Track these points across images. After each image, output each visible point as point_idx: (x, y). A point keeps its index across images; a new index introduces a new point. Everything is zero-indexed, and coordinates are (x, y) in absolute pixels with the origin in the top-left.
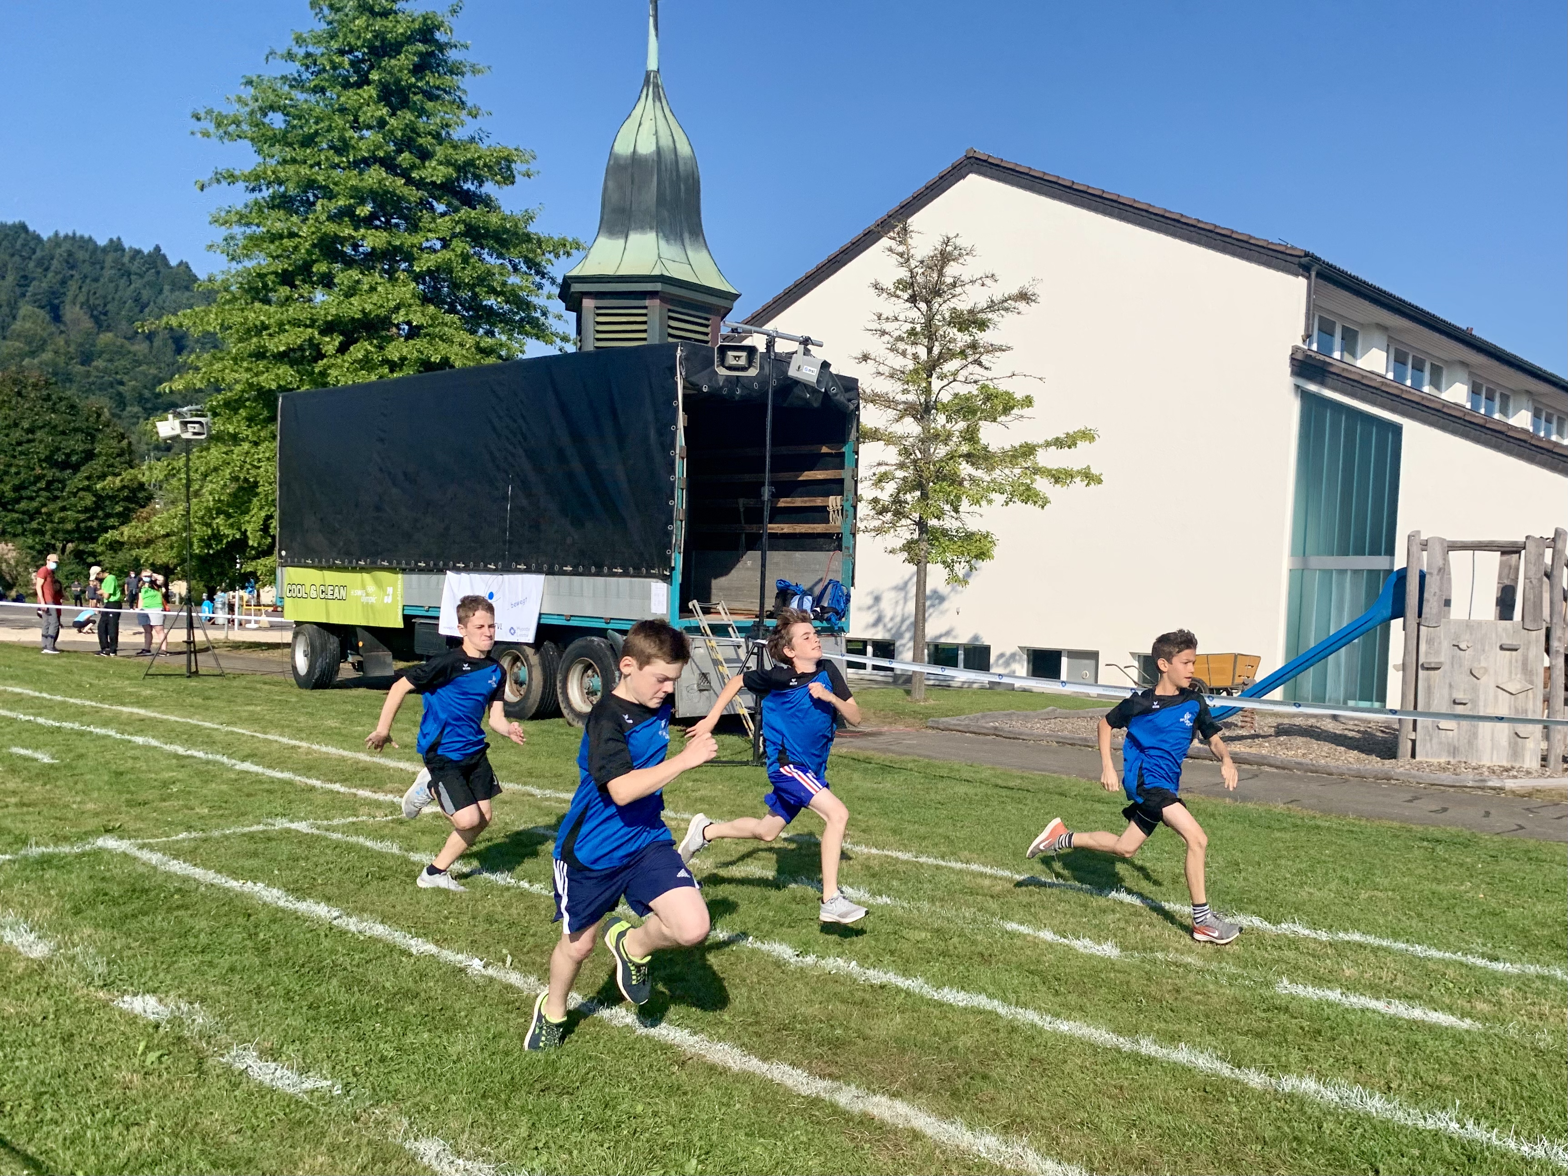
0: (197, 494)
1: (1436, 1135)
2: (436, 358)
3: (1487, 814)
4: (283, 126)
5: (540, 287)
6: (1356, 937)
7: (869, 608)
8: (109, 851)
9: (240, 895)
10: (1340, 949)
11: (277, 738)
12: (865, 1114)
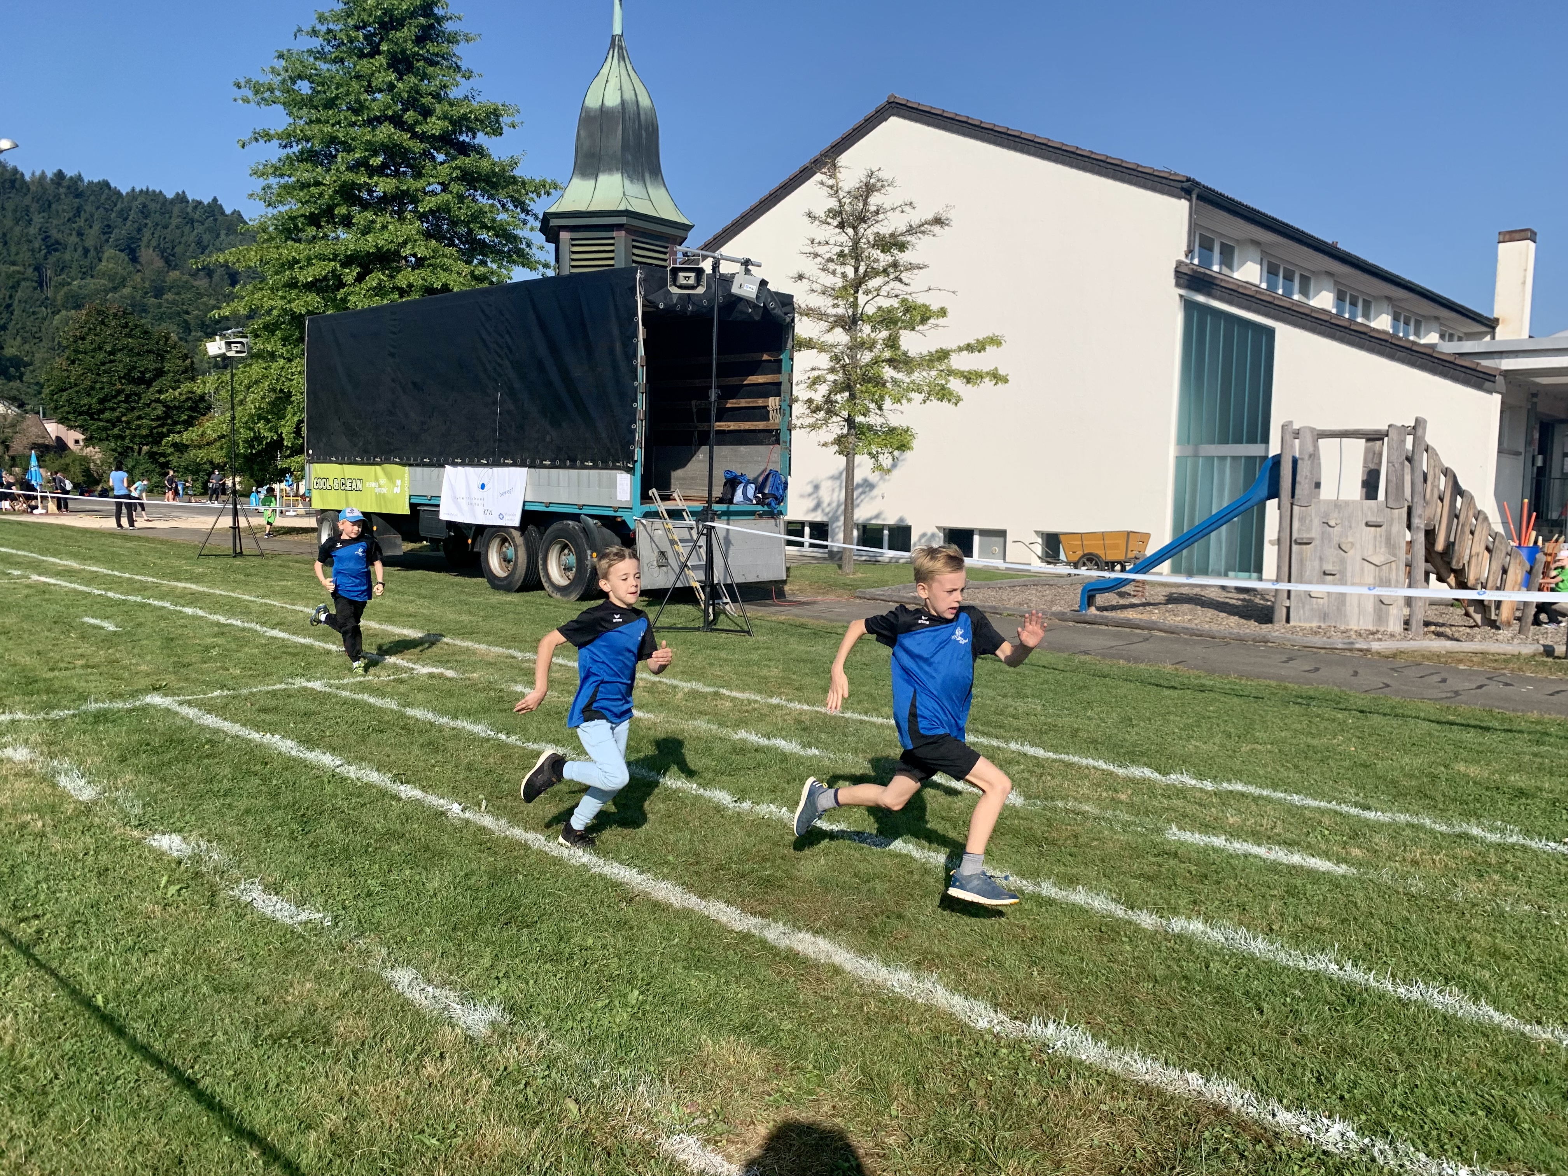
0: (241, 403)
1: (1317, 976)
2: (438, 285)
3: (1356, 674)
4: (310, 92)
5: (525, 222)
6: (1239, 787)
7: (810, 495)
8: (154, 707)
9: (259, 746)
10: (1225, 798)
11: (301, 608)
12: (790, 950)
